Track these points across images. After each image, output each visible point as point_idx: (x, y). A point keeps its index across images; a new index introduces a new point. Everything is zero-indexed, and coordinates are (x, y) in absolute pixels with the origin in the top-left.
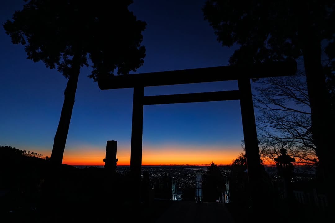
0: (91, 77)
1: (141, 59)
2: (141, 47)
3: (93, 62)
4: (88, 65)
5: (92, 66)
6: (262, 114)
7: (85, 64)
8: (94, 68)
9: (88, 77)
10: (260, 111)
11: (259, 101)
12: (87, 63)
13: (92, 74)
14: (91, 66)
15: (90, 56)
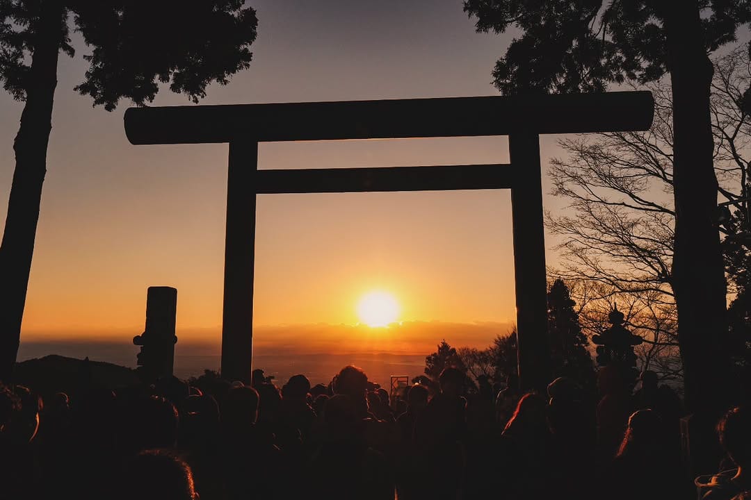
0: (84, 89)
1: (242, 48)
2: (245, 10)
3: (88, 41)
4: (72, 52)
5: (89, 58)
6: (579, 213)
7: (65, 50)
8: (95, 62)
9: (75, 89)
10: (575, 204)
11: (575, 177)
12: (69, 43)
13: (85, 80)
14: (85, 56)
15: (78, 21)
